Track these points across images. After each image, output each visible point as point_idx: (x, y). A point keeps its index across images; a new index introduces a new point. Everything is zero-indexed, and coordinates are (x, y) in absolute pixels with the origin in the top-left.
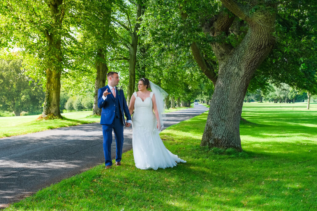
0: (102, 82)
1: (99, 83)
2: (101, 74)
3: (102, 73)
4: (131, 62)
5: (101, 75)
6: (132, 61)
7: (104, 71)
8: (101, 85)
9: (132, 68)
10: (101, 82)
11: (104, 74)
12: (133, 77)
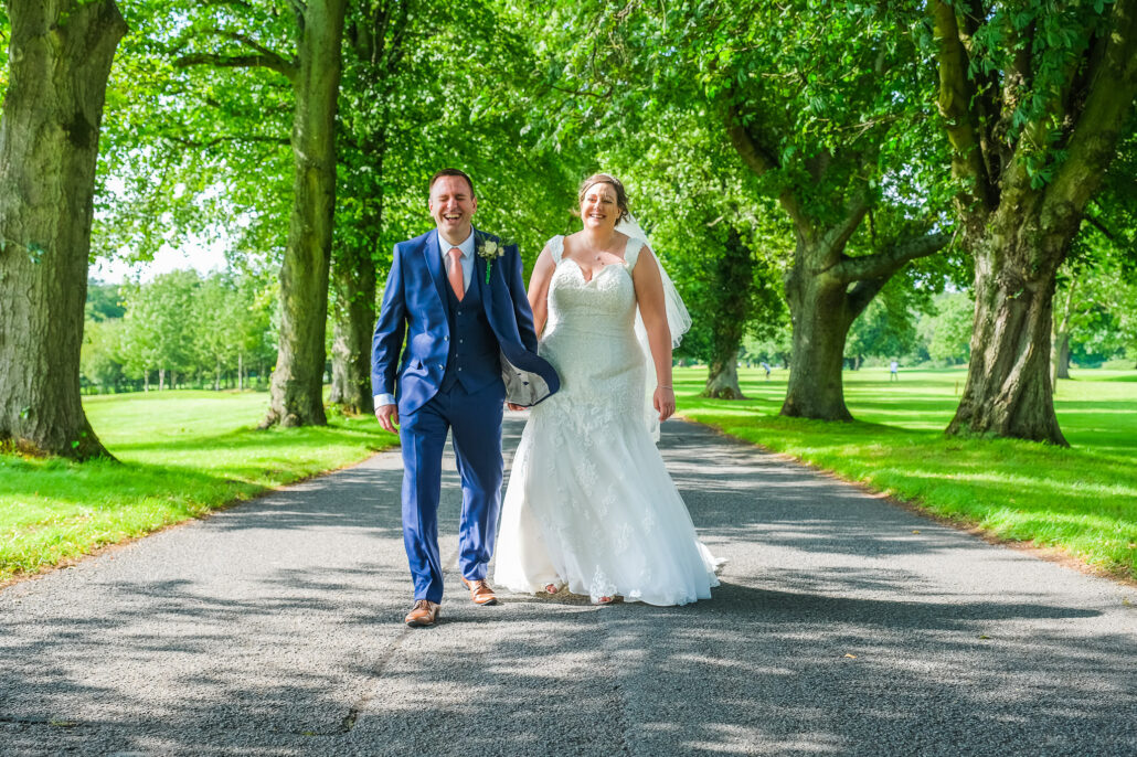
0: (59, 134)
1: (37, 145)
2: (51, 64)
3: (62, 53)
4: (308, 83)
5: (50, 73)
6: (315, 79)
7: (78, 36)
8: (56, 163)
9: (314, 125)
10: (56, 139)
11: (78, 62)
12: (319, 179)
